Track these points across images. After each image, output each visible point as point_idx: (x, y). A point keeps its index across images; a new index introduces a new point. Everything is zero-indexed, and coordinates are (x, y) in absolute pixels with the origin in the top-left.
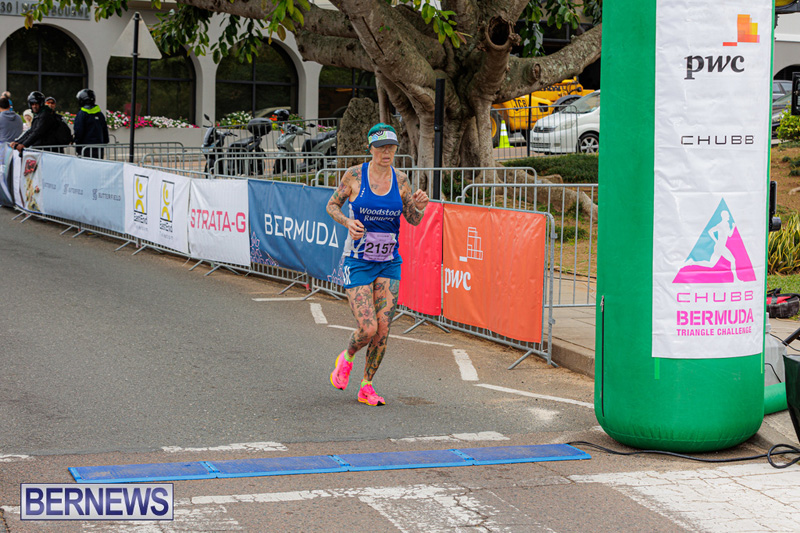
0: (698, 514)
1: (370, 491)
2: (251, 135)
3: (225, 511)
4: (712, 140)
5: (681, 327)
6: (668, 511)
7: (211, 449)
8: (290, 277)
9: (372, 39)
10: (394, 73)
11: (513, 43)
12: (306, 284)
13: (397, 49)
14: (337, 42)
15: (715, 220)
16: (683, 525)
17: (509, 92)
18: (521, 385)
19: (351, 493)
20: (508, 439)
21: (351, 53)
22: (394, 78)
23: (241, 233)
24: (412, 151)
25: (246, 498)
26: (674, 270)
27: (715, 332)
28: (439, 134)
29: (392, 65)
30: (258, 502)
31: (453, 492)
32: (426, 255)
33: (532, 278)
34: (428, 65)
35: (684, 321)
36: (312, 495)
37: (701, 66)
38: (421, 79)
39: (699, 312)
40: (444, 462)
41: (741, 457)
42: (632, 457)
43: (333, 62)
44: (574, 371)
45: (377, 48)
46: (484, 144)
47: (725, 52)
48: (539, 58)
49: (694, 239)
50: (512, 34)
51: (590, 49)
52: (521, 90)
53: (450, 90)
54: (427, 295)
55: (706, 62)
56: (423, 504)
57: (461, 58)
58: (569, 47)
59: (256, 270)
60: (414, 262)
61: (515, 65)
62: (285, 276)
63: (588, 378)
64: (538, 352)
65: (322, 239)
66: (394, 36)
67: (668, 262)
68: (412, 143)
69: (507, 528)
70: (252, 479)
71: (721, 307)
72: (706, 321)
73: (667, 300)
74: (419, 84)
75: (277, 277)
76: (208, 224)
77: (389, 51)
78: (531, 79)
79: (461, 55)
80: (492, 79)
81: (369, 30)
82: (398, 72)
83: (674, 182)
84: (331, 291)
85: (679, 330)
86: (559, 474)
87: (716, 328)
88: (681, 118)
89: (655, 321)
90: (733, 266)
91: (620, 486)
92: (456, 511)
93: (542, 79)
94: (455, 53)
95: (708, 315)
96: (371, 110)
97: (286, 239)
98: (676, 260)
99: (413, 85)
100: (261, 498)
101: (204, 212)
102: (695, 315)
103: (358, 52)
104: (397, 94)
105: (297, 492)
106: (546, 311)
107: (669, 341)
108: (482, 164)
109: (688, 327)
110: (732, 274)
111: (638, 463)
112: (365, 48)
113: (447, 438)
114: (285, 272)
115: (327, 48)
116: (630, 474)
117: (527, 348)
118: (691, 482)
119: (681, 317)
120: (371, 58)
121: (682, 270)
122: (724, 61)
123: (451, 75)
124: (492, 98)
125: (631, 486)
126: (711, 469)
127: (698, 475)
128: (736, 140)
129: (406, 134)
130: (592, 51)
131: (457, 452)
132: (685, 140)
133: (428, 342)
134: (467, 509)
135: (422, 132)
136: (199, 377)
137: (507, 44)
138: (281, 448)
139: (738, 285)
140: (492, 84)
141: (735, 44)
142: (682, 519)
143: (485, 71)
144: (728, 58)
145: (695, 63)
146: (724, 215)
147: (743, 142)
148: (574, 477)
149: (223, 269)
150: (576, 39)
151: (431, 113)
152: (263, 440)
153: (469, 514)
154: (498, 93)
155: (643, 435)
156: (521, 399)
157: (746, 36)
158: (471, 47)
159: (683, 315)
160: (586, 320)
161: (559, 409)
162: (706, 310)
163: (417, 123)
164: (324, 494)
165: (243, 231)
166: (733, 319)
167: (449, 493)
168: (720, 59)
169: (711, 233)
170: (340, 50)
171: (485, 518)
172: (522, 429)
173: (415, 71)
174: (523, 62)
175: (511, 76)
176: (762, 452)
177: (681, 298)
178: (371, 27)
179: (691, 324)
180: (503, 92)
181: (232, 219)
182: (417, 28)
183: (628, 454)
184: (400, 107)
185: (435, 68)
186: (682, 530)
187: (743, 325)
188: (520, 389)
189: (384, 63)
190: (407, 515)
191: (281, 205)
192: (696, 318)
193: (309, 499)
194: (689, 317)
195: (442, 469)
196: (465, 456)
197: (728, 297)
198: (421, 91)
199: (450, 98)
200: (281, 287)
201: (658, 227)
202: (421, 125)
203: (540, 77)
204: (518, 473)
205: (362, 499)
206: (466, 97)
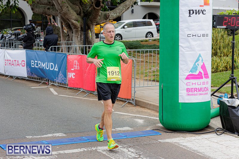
0: (203, 151)
1: (99, 148)
2: (14, 36)
3: (57, 157)
4: (197, 35)
5: (188, 93)
6: (193, 150)
7: (42, 136)
8: (41, 80)
9: (59, 6)
10: (66, 16)
11: (102, 7)
12: (47, 82)
13: (67, 9)
14: (44, 7)
15: (198, 60)
16: (200, 154)
17: (100, 22)
18: (128, 112)
19: (94, 149)
20: (133, 129)
21: (49, 10)
22: (66, 18)
23: (23, 67)
24: (71, 40)
25: (62, 152)
26: (186, 76)
27: (198, 94)
28: (85, 35)
29: (65, 14)
30: (66, 153)
31: (125, 147)
32: (90, 72)
33: (127, 79)
34: (76, 14)
35: (189, 91)
36: (82, 150)
37: (193, 13)
38: (74, 17)
39: (193, 88)
40: (118, 137)
41: (205, 132)
42: (173, 134)
43: (43, 13)
44: (141, 107)
45: (61, 9)
46: (93, 38)
47: (200, 8)
48: (108, 12)
49: (191, 66)
50: (101, 4)
51: (123, 9)
52: (104, 21)
53: (82, 21)
54: (90, 85)
55: (195, 11)
56: (118, 151)
57: (85, 12)
58: (117, 8)
59: (29, 78)
60: (85, 75)
61: (102, 14)
62: (39, 80)
63: (147, 109)
64: (131, 101)
65: (52, 68)
66: (66, 5)
67: (184, 73)
68: (71, 38)
69: (148, 158)
70: (60, 146)
71: (199, 87)
72: (195, 91)
73: (183, 85)
74: (73, 20)
75: (37, 80)
76: (11, 64)
77: (65, 9)
78: (106, 18)
79: (85, 11)
80: (95, 18)
81: (59, 3)
82: (67, 16)
83: (185, 48)
84: (56, 84)
85: (187, 94)
86: (154, 140)
87: (198, 93)
88: (187, 29)
89: (180, 91)
90: (203, 74)
91: (175, 143)
92: (129, 153)
93: (110, 18)
94: (83, 10)
95: (196, 89)
96: (55, 28)
97: (39, 68)
98: (187, 72)
99: (72, 20)
100: (67, 152)
101: (10, 60)
102: (192, 89)
103: (51, 10)
104: (66, 23)
105: (77, 149)
106: (133, 89)
107: (184, 97)
108: (92, 44)
109: (190, 93)
110: (203, 76)
111: (176, 136)
112: (57, 8)
113: (114, 130)
114: (39, 79)
115: (41, 9)
116: (176, 139)
117: (126, 100)
118: (195, 141)
119: (188, 90)
120: (59, 12)
121: (188, 76)
122: (200, 11)
123: (82, 17)
124: (95, 24)
125: (178, 143)
126: (199, 136)
127: (196, 138)
128: (203, 35)
129: (68, 35)
130: (124, 9)
131: (120, 134)
132: (189, 36)
133: (93, 99)
134: (132, 152)
135: (74, 35)
136: (26, 113)
137: (100, 7)
138: (65, 135)
139: (204, 80)
140: (95, 19)
141: (203, 6)
142: (199, 152)
143: (93, 15)
144: (201, 10)
145: (191, 12)
146: (200, 58)
147: (206, 36)
148: (160, 141)
149: (17, 78)
150: (119, 6)
151: (77, 29)
152: (57, 133)
153: (134, 154)
154: (97, 22)
155: (176, 126)
156: (130, 116)
157: (206, 4)
158: (88, 8)
159: (188, 89)
160: (140, 91)
161: (144, 119)
162: (195, 88)
163: (72, 31)
164: (86, 150)
165: (24, 66)
166: (203, 90)
167: (124, 147)
168: (199, 11)
169: (197, 64)
170: (45, 9)
171: (140, 155)
172: (135, 126)
173: (72, 15)
174: (104, 13)
175: (100, 17)
176: (211, 130)
177: (188, 84)
178: (59, 2)
179: (191, 92)
180: (98, 22)
181: (20, 62)
182: (71, 2)
183: (172, 133)
184: (66, 27)
185: (77, 14)
186: (201, 156)
187: (206, 92)
188: (128, 113)
189: (63, 13)
190: (115, 155)
191: (37, 58)
192: (192, 90)
193: (81, 152)
194: (190, 90)
195: (118, 140)
196: (123, 135)
197: (202, 84)
198: (74, 22)
199: (82, 24)
200: (38, 83)
201: (180, 62)
202: (74, 33)
203: (109, 17)
204: (141, 140)
205: (98, 151)
206: (87, 23)
